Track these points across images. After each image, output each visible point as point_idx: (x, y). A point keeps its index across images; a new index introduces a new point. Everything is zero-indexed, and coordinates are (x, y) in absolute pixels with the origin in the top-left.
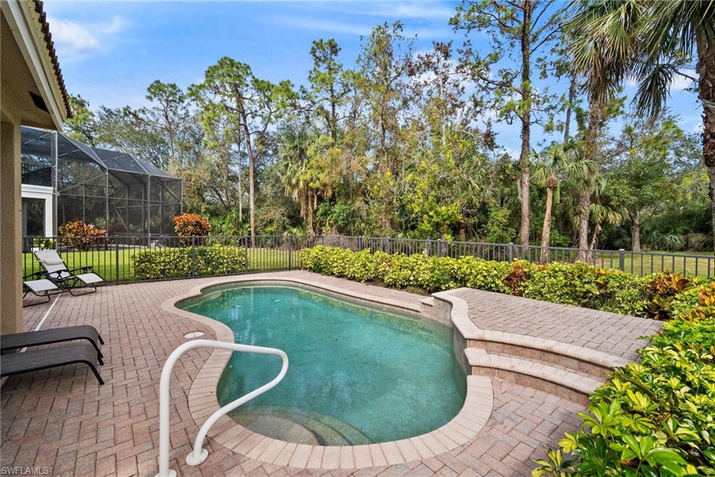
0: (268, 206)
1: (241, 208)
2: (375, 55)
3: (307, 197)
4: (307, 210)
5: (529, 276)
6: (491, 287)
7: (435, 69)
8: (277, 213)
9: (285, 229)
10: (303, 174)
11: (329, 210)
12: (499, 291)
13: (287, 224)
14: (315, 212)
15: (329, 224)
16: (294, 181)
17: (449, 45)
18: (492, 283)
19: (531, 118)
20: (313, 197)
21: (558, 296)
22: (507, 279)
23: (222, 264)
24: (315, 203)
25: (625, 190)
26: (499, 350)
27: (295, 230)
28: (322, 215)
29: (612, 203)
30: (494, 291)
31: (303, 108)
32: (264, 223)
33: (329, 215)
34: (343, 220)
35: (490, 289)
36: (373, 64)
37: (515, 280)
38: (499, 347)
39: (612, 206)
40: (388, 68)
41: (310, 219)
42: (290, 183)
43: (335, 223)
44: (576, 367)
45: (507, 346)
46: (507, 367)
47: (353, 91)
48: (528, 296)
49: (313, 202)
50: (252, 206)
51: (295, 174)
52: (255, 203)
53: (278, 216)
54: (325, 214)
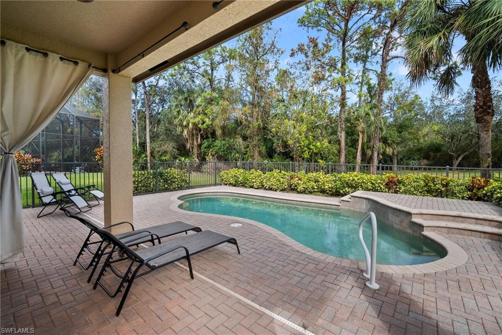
0: (161, 141)
1: (138, 142)
2: (250, 37)
3: (193, 135)
4: (193, 144)
5: (400, 182)
6: (378, 189)
7: (306, 53)
8: (170, 146)
9: (176, 158)
10: (192, 118)
11: (211, 144)
12: (382, 192)
13: (177, 154)
14: (200, 146)
15: (211, 154)
16: (185, 123)
17: (317, 39)
18: (378, 187)
19: (346, 88)
20: (198, 135)
21: (420, 192)
22: (387, 184)
23: (174, 182)
24: (199, 140)
25: (395, 134)
26: (429, 218)
27: (183, 159)
28: (205, 148)
29: (389, 142)
30: (379, 191)
31: (191, 71)
32: (160, 153)
33: (211, 148)
34: (224, 151)
35: (377, 191)
36: (247, 44)
37: (391, 185)
38: (429, 217)
39: (388, 144)
40: (258, 48)
41: (195, 151)
42: (181, 125)
43: (215, 154)
44: (474, 223)
45: (434, 216)
46: (444, 226)
47: (229, 61)
48: (402, 193)
49: (197, 138)
50: (148, 140)
51: (185, 118)
52: (151, 138)
53: (170, 149)
54: (209, 147)
